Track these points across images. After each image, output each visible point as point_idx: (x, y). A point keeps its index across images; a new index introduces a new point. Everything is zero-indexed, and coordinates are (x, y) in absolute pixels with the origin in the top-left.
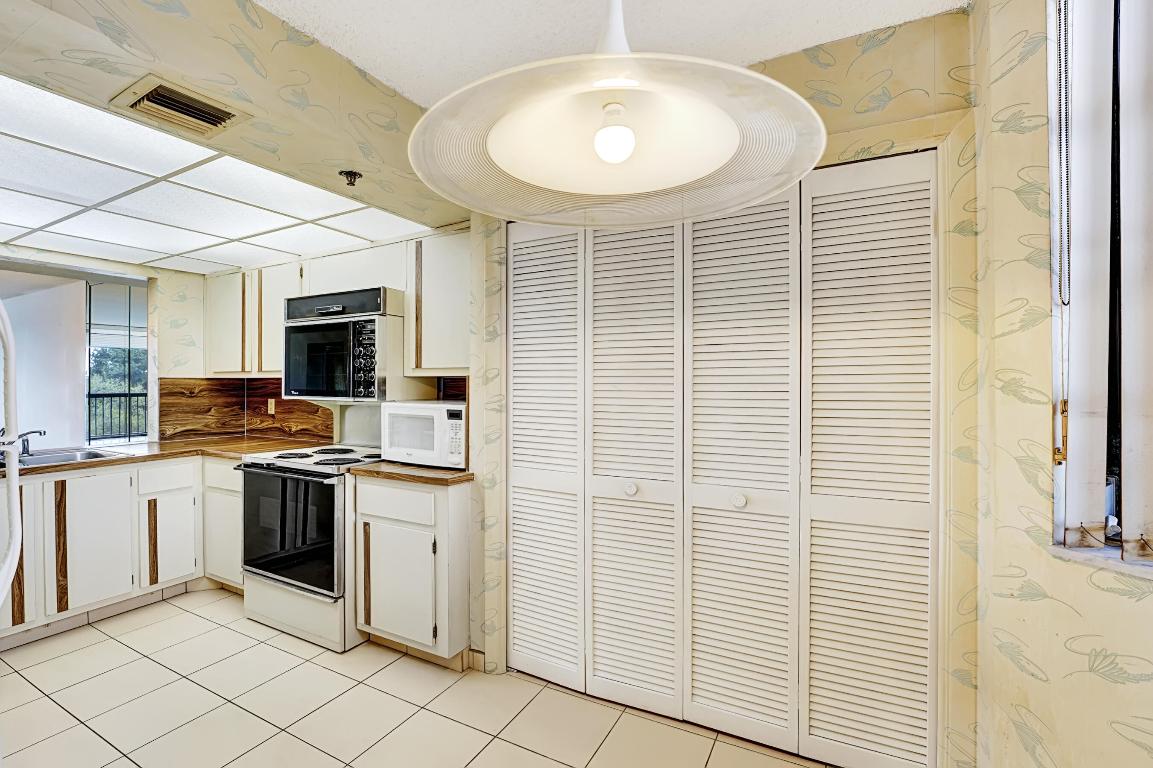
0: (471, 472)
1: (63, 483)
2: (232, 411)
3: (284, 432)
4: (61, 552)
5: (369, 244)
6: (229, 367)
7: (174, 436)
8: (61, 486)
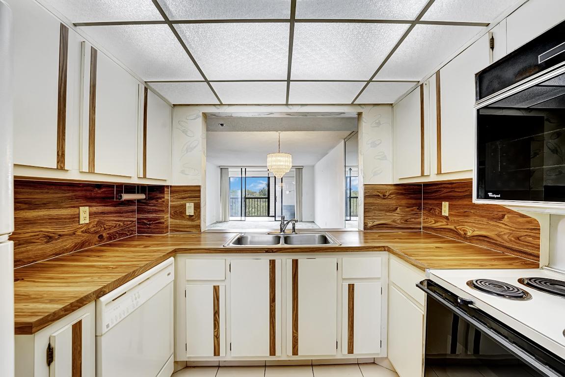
1: (297, 261)
2: (412, 210)
3: (459, 234)
4: (295, 312)
6: (411, 174)
7: (372, 228)
8: (295, 263)
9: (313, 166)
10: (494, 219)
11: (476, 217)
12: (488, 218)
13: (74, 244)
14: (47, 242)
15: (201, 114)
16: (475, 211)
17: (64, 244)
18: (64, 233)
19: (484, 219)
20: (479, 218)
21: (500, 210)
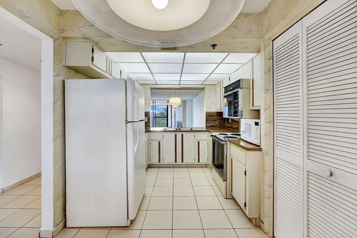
0: (261, 147)
2: (223, 121)
3: (232, 128)
4: (182, 149)
5: (242, 65)
7: (209, 127)
8: (182, 135)
9: (192, 100)
15: (150, 87)
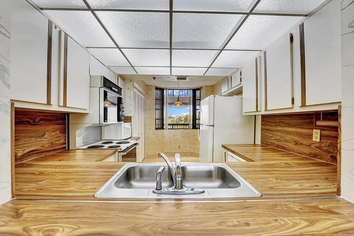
10: (40, 136)
11: (26, 139)
12: (35, 138)
13: (309, 152)
14: (295, 145)
16: (25, 134)
17: (303, 150)
18: (303, 143)
19: (33, 138)
20: (29, 139)
21: (43, 130)
